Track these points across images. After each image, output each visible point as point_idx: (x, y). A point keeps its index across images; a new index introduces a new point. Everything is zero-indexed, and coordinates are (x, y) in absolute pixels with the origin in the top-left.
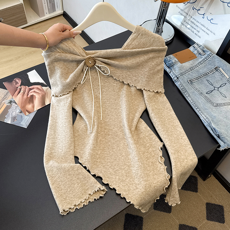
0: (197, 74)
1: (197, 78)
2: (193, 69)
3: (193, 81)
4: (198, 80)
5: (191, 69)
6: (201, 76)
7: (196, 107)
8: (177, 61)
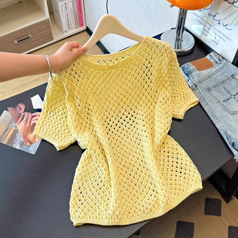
0: (214, 82)
1: (215, 86)
2: (211, 77)
3: (211, 89)
4: (216, 89)
5: (209, 77)
6: (218, 84)
7: (214, 116)
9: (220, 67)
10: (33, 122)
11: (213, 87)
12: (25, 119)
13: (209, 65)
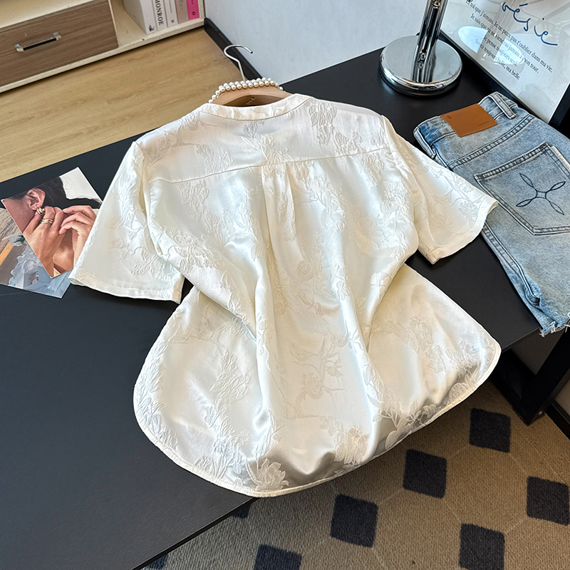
0: (498, 162)
1: (498, 170)
2: (489, 150)
3: (488, 178)
5: (484, 150)
6: (507, 166)
8: (451, 130)
9: (512, 126)
10: (65, 227)
11: (494, 172)
12: (45, 221)
13: (487, 123)
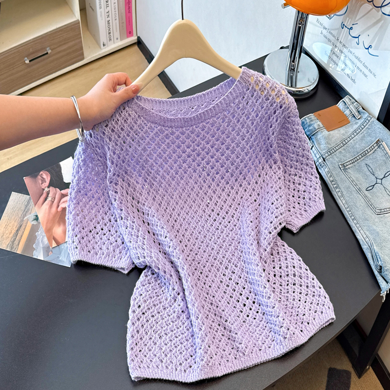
0: (352, 153)
1: (353, 161)
2: (346, 143)
3: (347, 167)
6: (358, 158)
8: (322, 126)
12: (49, 199)
13: (343, 121)
